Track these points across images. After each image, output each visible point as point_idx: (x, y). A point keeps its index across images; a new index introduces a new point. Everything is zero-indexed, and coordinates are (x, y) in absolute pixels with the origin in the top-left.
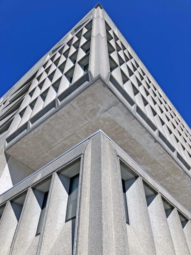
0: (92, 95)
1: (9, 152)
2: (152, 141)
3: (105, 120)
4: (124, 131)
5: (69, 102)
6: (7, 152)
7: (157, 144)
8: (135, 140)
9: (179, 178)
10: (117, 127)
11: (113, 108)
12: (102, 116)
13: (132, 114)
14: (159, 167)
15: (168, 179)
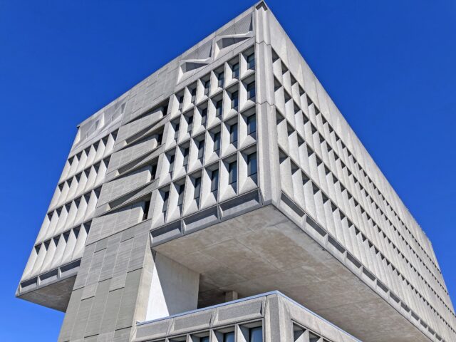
0: (261, 214)
1: (156, 249)
2: (320, 249)
3: (270, 232)
4: (290, 240)
5: (234, 216)
6: (153, 248)
7: (325, 251)
8: (301, 248)
9: (345, 278)
10: (283, 237)
11: (282, 224)
12: (268, 228)
13: (300, 229)
14: (324, 268)
15: (333, 278)
